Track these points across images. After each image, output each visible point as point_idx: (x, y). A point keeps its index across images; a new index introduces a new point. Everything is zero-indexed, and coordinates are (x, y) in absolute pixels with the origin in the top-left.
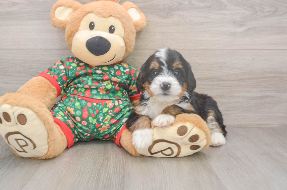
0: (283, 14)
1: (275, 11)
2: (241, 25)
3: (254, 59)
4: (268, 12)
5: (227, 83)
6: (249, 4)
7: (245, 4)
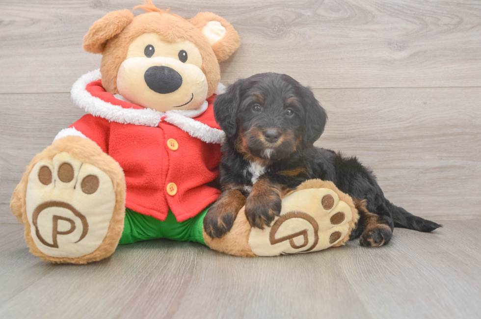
0: (472, 28)
1: (459, 23)
2: (402, 47)
3: (425, 103)
4: (446, 25)
5: (381, 144)
6: (413, 13)
7: (407, 13)
